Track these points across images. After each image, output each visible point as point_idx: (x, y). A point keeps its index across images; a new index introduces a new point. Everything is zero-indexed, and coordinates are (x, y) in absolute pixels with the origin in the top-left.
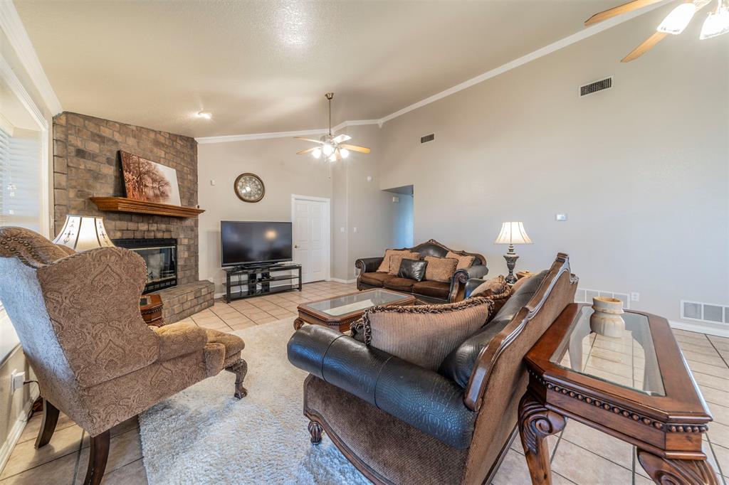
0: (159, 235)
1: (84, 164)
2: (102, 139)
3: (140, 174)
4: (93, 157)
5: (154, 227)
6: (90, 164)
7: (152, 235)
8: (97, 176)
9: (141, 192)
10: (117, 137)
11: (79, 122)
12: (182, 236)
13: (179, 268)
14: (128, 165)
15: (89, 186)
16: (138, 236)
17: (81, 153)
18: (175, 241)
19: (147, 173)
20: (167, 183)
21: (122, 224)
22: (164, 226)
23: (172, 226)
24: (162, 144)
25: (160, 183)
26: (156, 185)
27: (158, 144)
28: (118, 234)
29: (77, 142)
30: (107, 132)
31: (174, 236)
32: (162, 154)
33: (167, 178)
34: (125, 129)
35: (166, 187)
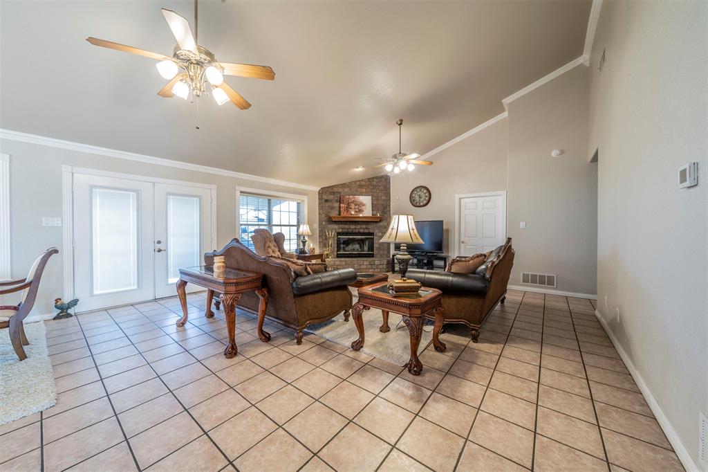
0: (362, 231)
1: (327, 204)
2: (334, 193)
3: (349, 204)
4: (330, 201)
5: (359, 227)
6: (330, 204)
7: (357, 231)
8: (332, 208)
9: (348, 211)
10: (340, 190)
11: (326, 190)
12: (377, 231)
13: (375, 249)
14: (343, 201)
15: (329, 212)
16: (350, 231)
17: (326, 201)
18: (372, 234)
19: (353, 202)
20: (364, 205)
21: (343, 226)
22: (364, 226)
23: (370, 227)
24: (364, 186)
25: (360, 205)
26: (357, 207)
27: (361, 186)
28: (340, 230)
29: (325, 197)
30: (335, 190)
31: (371, 231)
32: (364, 190)
33: (364, 202)
34: (343, 185)
35: (363, 207)
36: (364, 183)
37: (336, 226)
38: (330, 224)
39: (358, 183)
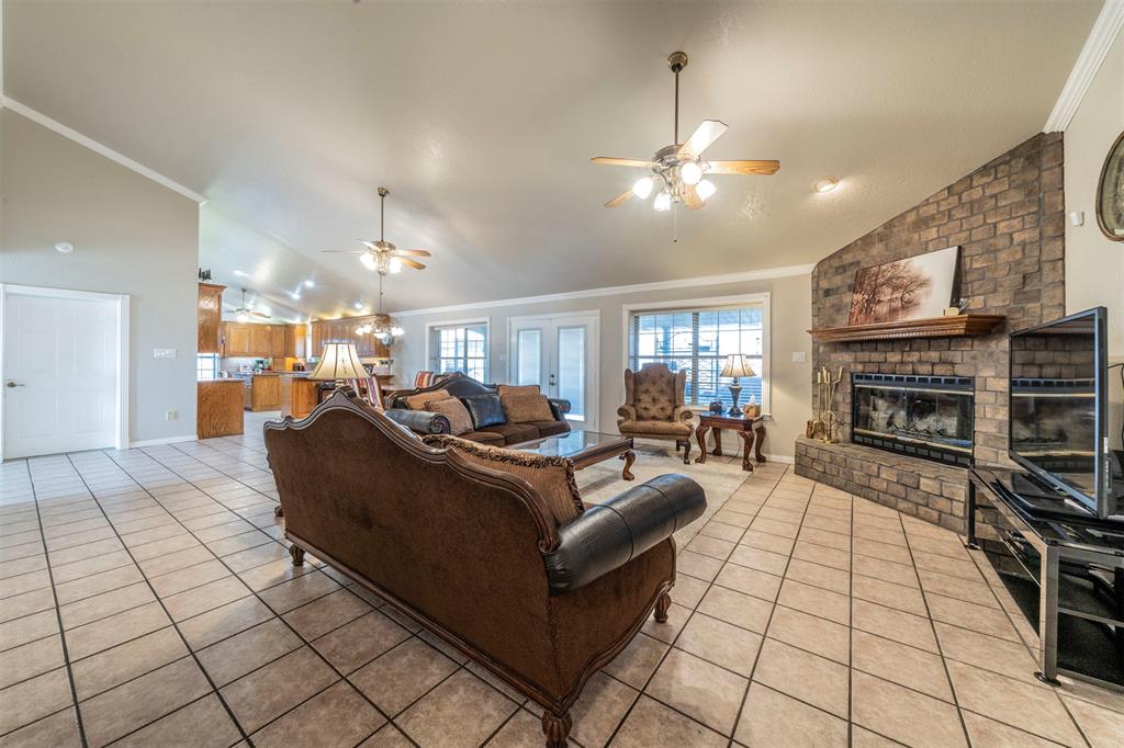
1: (829, 301)
2: (843, 269)
3: (875, 289)
4: (836, 291)
5: (915, 356)
6: (833, 299)
7: (908, 370)
8: (839, 309)
9: (869, 312)
10: (860, 256)
11: (828, 264)
12: (986, 373)
14: (861, 284)
15: (833, 321)
16: (885, 369)
17: (827, 293)
18: (968, 382)
19: (888, 282)
20: (924, 283)
21: (864, 356)
22: (934, 355)
23: (956, 356)
24: (933, 218)
25: (909, 287)
26: (898, 295)
27: (922, 223)
28: (860, 368)
29: (824, 284)
30: (848, 258)
31: (961, 371)
32: (933, 233)
33: (926, 273)
34: (867, 241)
35: (920, 292)
36: (932, 210)
37: (846, 357)
38: (835, 351)
39: (911, 218)
